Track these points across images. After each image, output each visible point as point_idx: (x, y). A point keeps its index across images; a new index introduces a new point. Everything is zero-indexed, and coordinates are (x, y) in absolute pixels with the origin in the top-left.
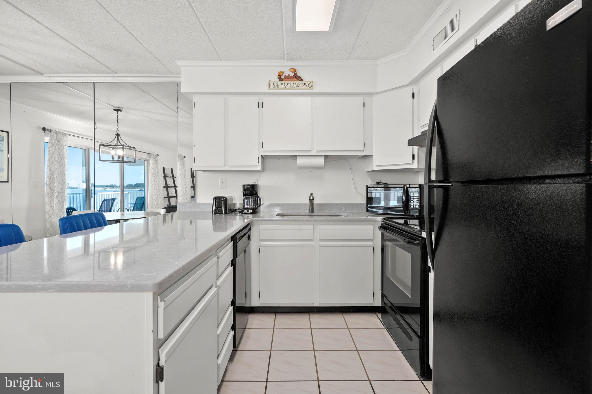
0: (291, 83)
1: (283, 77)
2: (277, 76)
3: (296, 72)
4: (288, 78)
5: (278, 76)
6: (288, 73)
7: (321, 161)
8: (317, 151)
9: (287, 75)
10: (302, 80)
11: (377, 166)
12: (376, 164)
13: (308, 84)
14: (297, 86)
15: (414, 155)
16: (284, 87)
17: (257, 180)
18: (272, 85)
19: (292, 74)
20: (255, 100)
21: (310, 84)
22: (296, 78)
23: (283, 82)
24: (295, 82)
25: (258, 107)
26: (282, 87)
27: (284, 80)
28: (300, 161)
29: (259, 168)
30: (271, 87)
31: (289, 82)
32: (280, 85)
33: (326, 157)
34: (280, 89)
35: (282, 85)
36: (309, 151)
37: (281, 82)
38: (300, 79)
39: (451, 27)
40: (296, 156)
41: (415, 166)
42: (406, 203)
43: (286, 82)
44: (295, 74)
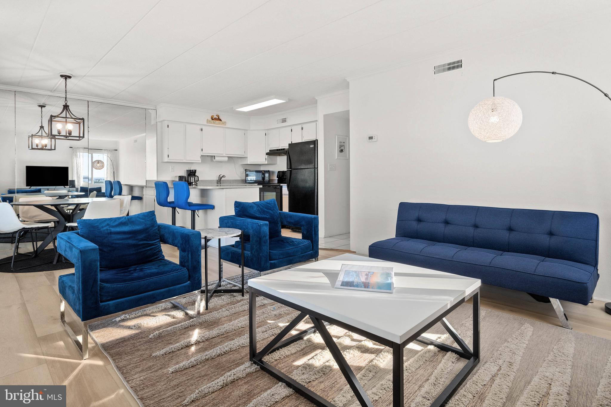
0: (217, 122)
1: (213, 118)
2: (211, 118)
4: (215, 119)
6: (215, 117)
7: (227, 159)
8: (226, 154)
10: (221, 121)
11: (250, 162)
12: (250, 161)
13: (224, 123)
14: (219, 124)
15: (266, 159)
16: (214, 123)
18: (208, 121)
19: (217, 118)
20: (199, 127)
25: (200, 131)
28: (217, 159)
29: (200, 162)
31: (216, 121)
32: (212, 122)
33: (228, 157)
34: (212, 124)
36: (223, 154)
37: (212, 120)
38: (220, 120)
39: (284, 121)
40: (214, 156)
41: (266, 163)
42: (264, 178)
43: (215, 121)
44: (219, 118)
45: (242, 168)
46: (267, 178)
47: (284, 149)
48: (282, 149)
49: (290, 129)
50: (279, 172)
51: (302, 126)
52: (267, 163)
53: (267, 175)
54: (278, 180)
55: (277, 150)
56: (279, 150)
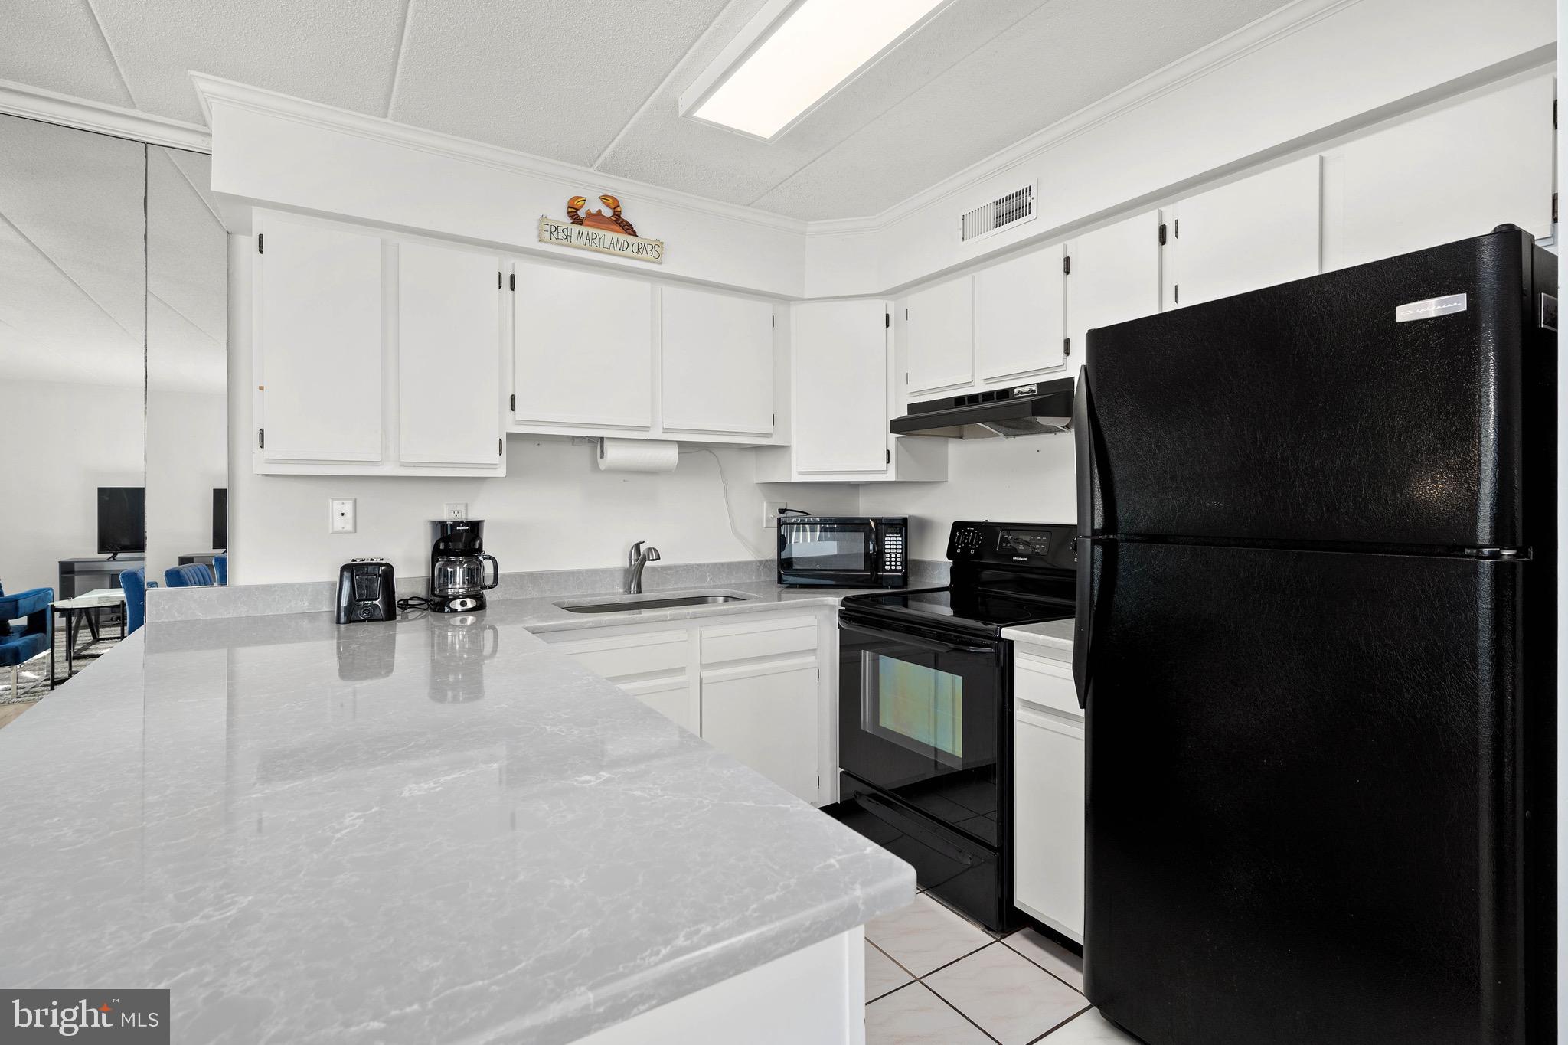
0: (608, 236)
1: (582, 213)
2: (565, 209)
3: (618, 209)
4: (596, 219)
5: (570, 210)
6: (594, 206)
7: (671, 455)
8: (666, 430)
9: (594, 211)
10: (634, 234)
11: (801, 473)
12: (800, 467)
13: (650, 247)
14: (620, 249)
15: (888, 452)
16: (587, 243)
17: (466, 506)
18: (547, 230)
19: (608, 212)
20: (492, 264)
21: (653, 249)
22: (619, 224)
23: (584, 229)
24: (616, 236)
25: (500, 287)
26: (580, 241)
27: (585, 222)
28: (614, 454)
29: (501, 472)
30: (547, 235)
31: (600, 232)
32: (575, 235)
33: (681, 445)
34: (575, 247)
35: (581, 235)
36: (646, 429)
37: (576, 228)
38: (628, 229)
39: (1016, 207)
40: (602, 439)
41: (891, 476)
42: (875, 559)
43: (591, 230)
44: (617, 214)
45: (765, 504)
46: (892, 563)
47: (1005, 394)
48: (988, 396)
49: (1053, 255)
50: (958, 526)
51: (1161, 214)
52: (893, 479)
53: (893, 544)
54: (952, 568)
55: (959, 401)
56: (973, 399)
